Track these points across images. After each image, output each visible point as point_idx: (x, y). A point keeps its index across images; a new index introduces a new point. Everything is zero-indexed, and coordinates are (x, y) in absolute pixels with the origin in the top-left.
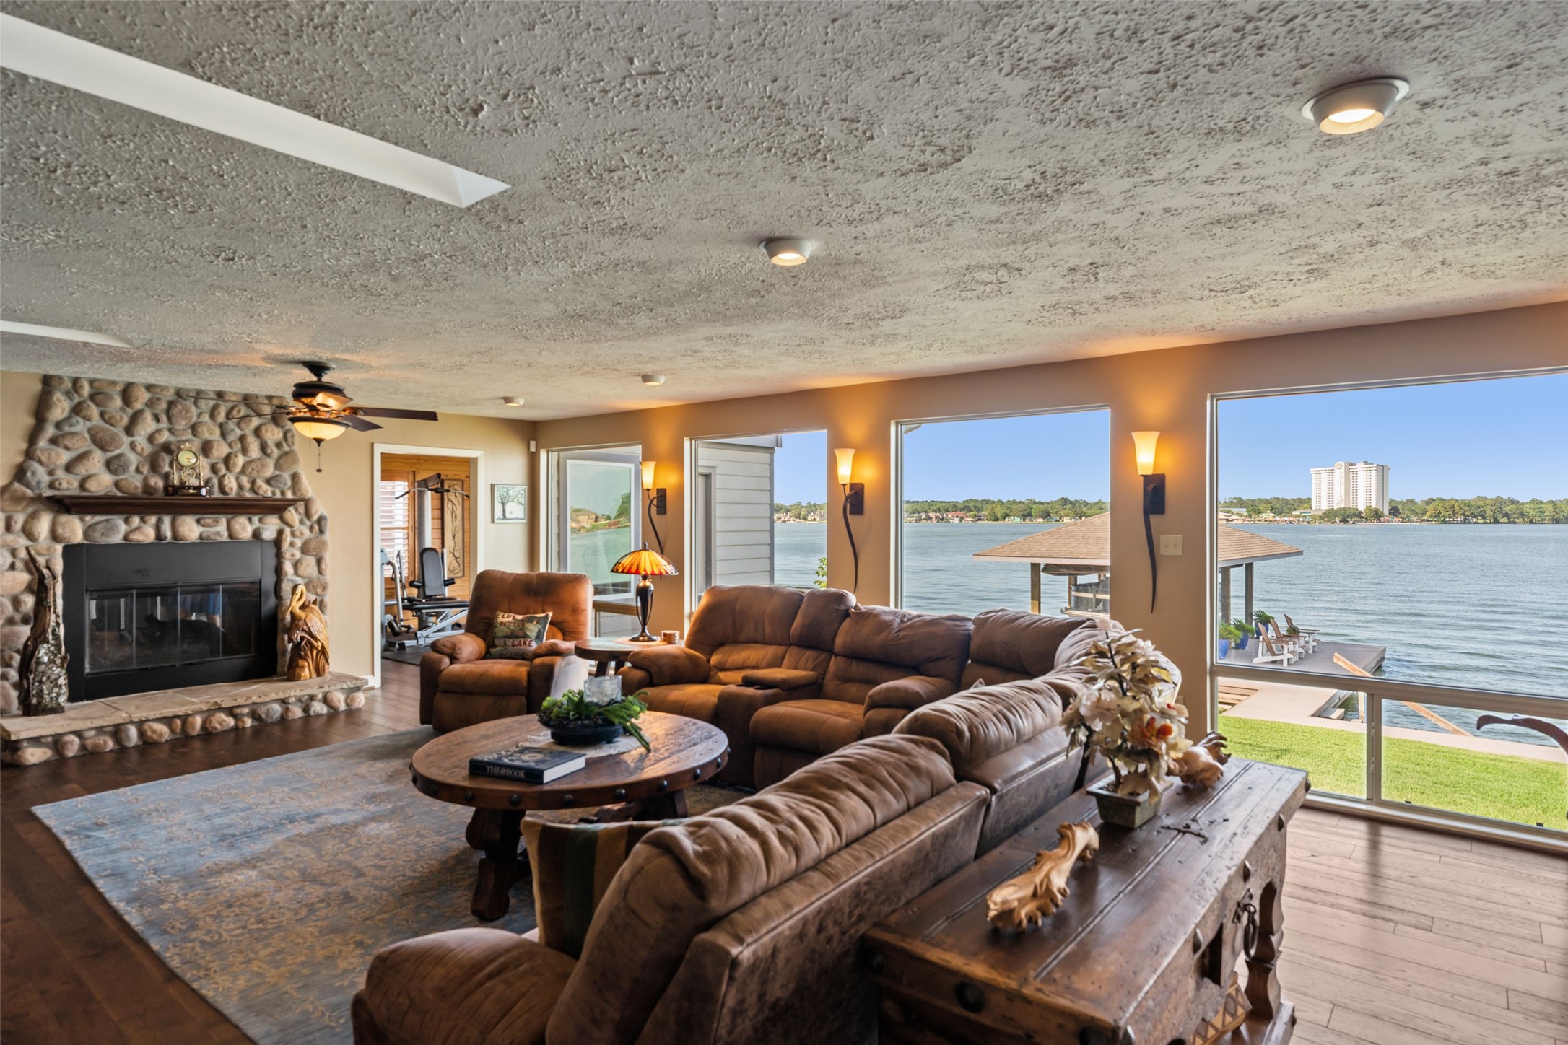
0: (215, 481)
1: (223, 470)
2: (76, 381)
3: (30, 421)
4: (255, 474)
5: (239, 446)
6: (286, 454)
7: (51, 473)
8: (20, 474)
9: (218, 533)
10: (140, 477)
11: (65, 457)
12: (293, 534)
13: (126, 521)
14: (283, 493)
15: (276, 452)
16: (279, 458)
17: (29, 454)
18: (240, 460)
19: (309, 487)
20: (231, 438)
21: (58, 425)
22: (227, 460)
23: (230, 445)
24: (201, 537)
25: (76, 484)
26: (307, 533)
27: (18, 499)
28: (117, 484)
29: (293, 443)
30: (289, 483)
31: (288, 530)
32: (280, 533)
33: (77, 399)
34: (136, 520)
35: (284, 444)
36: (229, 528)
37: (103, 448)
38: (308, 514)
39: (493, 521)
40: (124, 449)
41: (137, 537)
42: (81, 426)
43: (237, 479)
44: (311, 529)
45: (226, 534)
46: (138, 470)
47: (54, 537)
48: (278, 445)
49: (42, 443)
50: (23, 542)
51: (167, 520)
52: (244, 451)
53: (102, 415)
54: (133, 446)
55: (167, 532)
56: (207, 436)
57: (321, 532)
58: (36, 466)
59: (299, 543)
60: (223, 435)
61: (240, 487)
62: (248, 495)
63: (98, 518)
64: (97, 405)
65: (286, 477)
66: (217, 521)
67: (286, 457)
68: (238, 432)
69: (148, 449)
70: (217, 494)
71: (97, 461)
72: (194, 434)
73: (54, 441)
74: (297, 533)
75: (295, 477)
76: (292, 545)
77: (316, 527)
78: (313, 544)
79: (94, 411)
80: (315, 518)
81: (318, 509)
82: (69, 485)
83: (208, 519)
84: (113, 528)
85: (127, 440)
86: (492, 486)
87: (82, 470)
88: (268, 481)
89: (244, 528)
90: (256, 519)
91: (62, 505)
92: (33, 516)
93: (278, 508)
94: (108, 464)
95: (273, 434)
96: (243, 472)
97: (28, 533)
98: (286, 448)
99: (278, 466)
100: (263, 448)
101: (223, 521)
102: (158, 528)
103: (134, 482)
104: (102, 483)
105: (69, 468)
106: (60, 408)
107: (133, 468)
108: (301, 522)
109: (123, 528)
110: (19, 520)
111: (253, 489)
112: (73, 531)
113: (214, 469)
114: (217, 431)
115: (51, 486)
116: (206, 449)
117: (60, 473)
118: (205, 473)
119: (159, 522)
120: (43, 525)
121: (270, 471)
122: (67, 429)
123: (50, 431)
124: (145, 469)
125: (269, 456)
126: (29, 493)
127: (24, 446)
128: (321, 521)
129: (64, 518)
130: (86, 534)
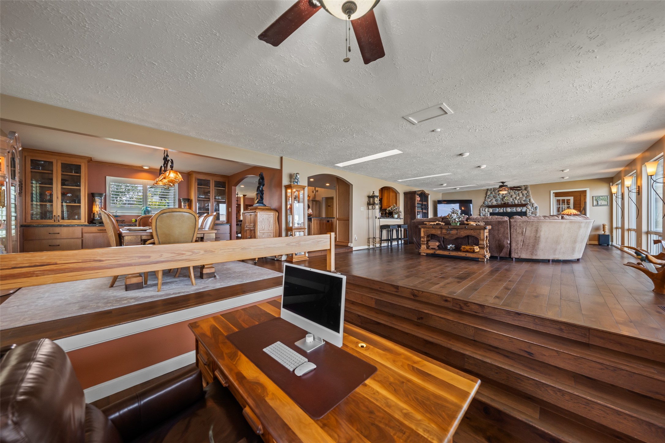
0: (513, 202)
1: (515, 200)
2: (491, 189)
3: (485, 195)
4: (521, 200)
5: (518, 195)
6: (528, 195)
7: (488, 202)
8: (484, 203)
9: (514, 210)
10: (500, 202)
11: (489, 200)
12: (529, 210)
13: (498, 209)
14: (527, 203)
15: (526, 195)
16: (526, 196)
17: (485, 200)
18: (518, 198)
19: (533, 201)
20: (516, 194)
21: (489, 196)
22: (515, 198)
23: (516, 195)
24: (511, 211)
25: (491, 204)
26: (533, 210)
27: (483, 206)
28: (497, 203)
29: (529, 193)
30: (528, 201)
31: (528, 210)
32: (526, 210)
33: (491, 191)
34: (500, 209)
35: (527, 194)
36: (516, 210)
37: (495, 198)
38: (533, 206)
39: (593, 206)
40: (498, 198)
41: (500, 211)
42: (492, 195)
43: (518, 201)
44: (534, 209)
45: (515, 211)
46: (500, 201)
47: (488, 211)
48: (526, 194)
49: (487, 198)
50: (484, 212)
51: (505, 208)
52: (519, 196)
53: (495, 193)
54: (499, 197)
55: (505, 211)
56: (512, 194)
57: (536, 210)
58: (486, 201)
59: (531, 212)
60: (515, 194)
61: (518, 202)
62: (520, 203)
63: (494, 209)
64: (494, 192)
65: (528, 200)
66: (513, 209)
67: (528, 196)
68: (518, 193)
69: (502, 197)
70: (514, 204)
71: (494, 200)
72: (509, 194)
73: (488, 198)
74: (530, 210)
75: (530, 200)
76: (529, 212)
77: (535, 209)
78: (534, 212)
79: (494, 193)
80: (535, 207)
81: (535, 205)
82: (490, 204)
83: (512, 208)
84: (496, 210)
85: (498, 196)
86: (593, 197)
87: (492, 202)
88: (524, 201)
89: (519, 209)
90: (521, 208)
91: (489, 207)
92: (485, 209)
93: (524, 205)
94: (495, 200)
95: (525, 192)
96: (519, 199)
97: (485, 211)
98: (528, 194)
99: (526, 198)
100: (523, 195)
101: (515, 208)
102: (503, 210)
103: (499, 203)
104: (495, 203)
105: (490, 201)
106: (489, 193)
107: (499, 200)
108: (531, 208)
109: (498, 210)
110: (484, 209)
111: (521, 202)
112: (490, 211)
113: (513, 200)
114: (514, 193)
115: (488, 204)
116: (511, 196)
117: (489, 202)
118: (512, 200)
119: (503, 209)
120: (487, 210)
121: (524, 199)
122: (490, 196)
123: (488, 196)
124: (501, 201)
125: (524, 196)
126: (485, 205)
127: (485, 199)
128: (536, 208)
129: (489, 209)
130: (492, 211)
